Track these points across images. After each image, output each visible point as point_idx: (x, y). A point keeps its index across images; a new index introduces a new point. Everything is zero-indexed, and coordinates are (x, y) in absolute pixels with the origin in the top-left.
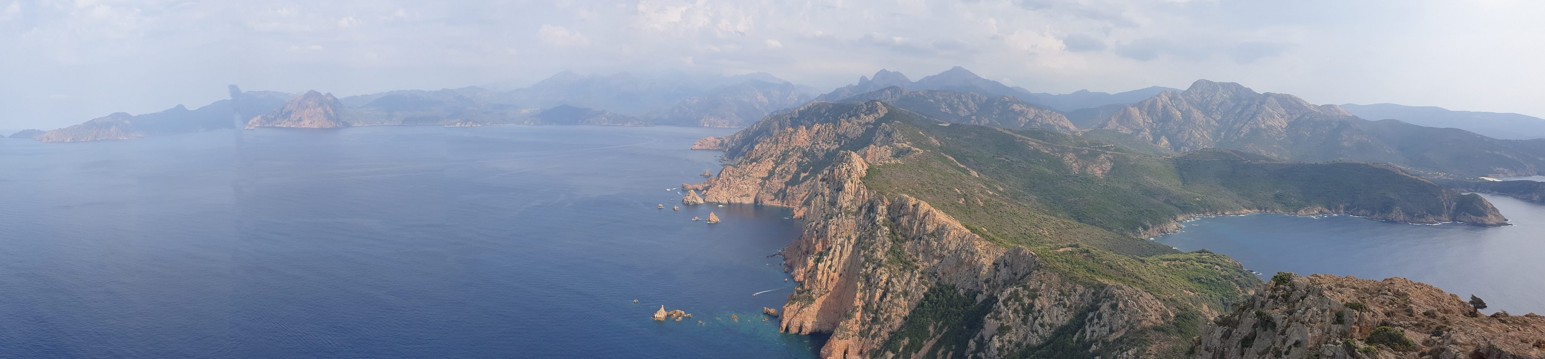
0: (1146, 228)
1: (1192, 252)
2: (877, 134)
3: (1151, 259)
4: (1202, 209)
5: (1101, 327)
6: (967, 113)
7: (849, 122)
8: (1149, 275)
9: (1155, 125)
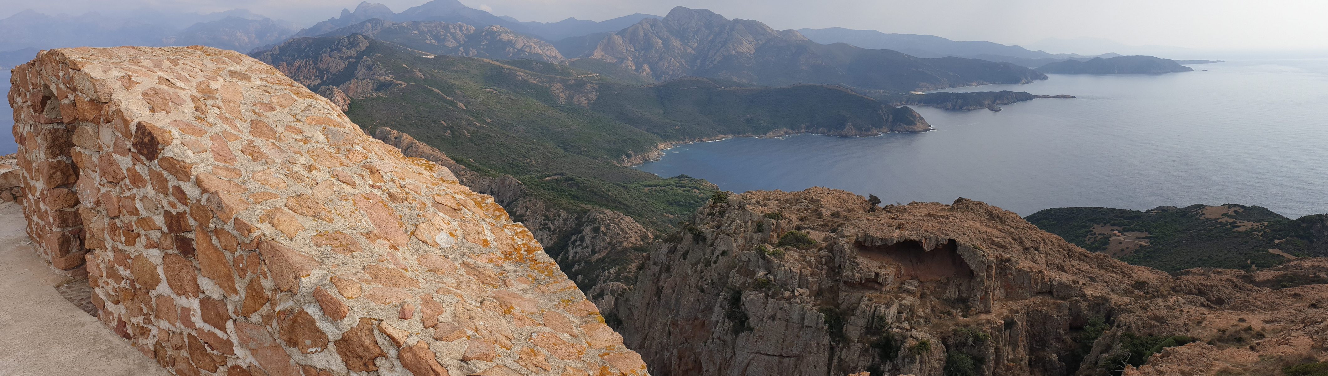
0: (629, 156)
1: (672, 178)
2: (358, 68)
3: (633, 185)
4: (682, 137)
5: (583, 249)
6: (455, 44)
7: (331, 56)
8: (630, 200)
9: (637, 53)
